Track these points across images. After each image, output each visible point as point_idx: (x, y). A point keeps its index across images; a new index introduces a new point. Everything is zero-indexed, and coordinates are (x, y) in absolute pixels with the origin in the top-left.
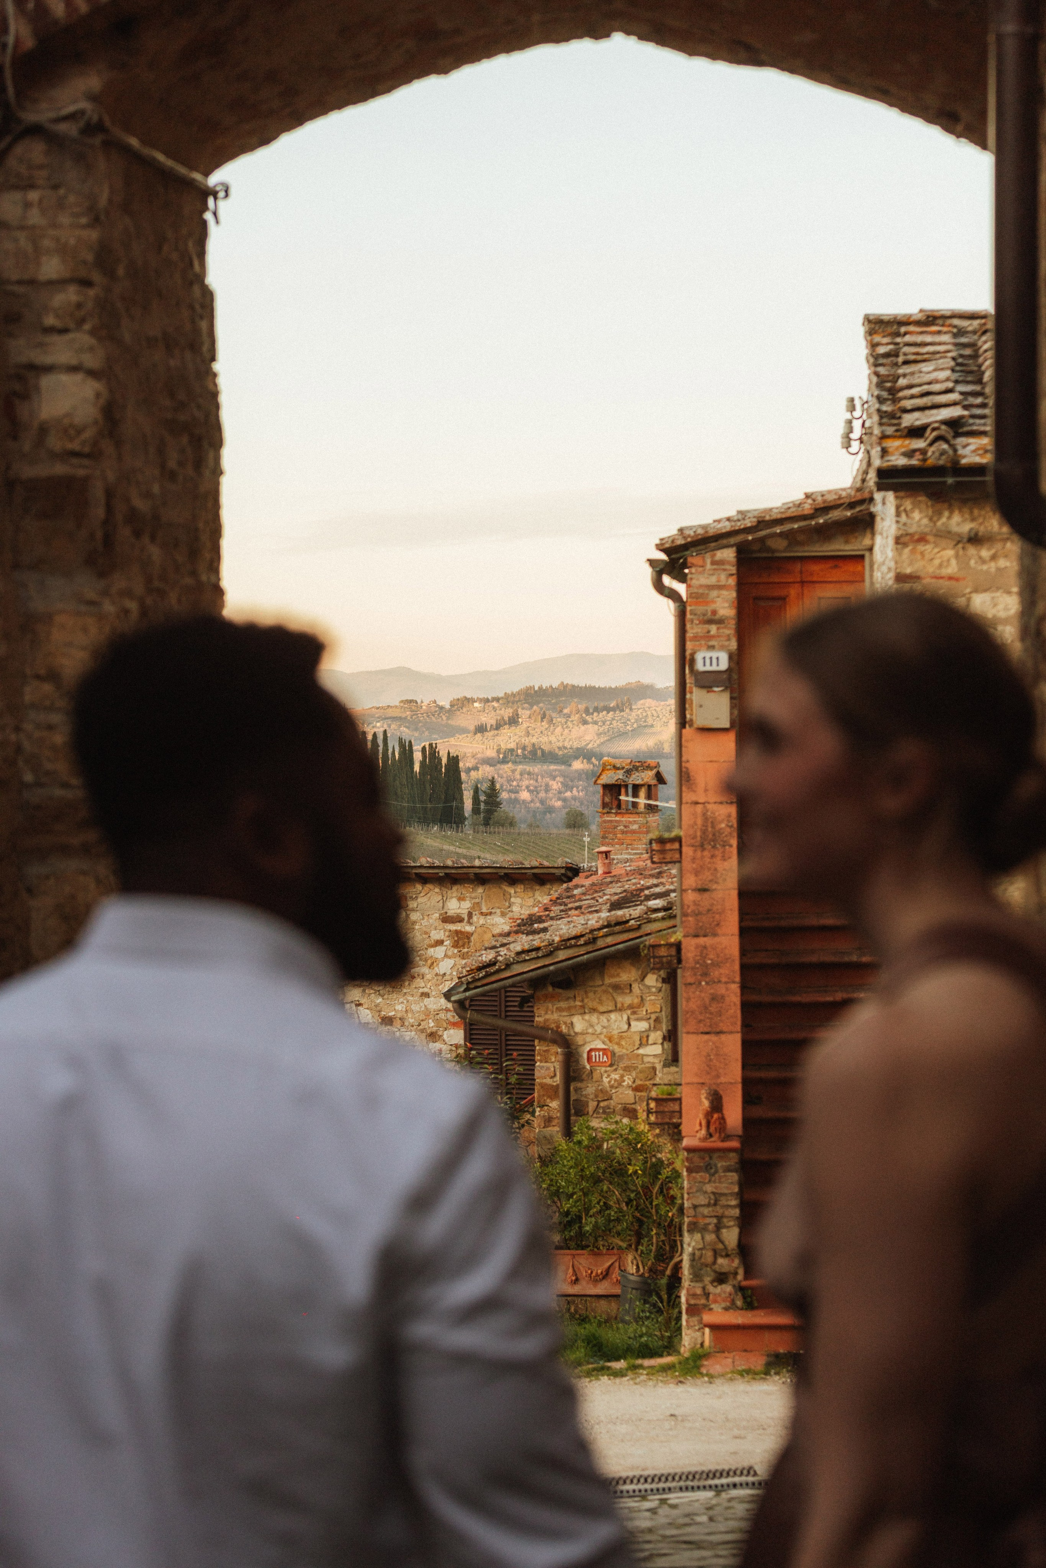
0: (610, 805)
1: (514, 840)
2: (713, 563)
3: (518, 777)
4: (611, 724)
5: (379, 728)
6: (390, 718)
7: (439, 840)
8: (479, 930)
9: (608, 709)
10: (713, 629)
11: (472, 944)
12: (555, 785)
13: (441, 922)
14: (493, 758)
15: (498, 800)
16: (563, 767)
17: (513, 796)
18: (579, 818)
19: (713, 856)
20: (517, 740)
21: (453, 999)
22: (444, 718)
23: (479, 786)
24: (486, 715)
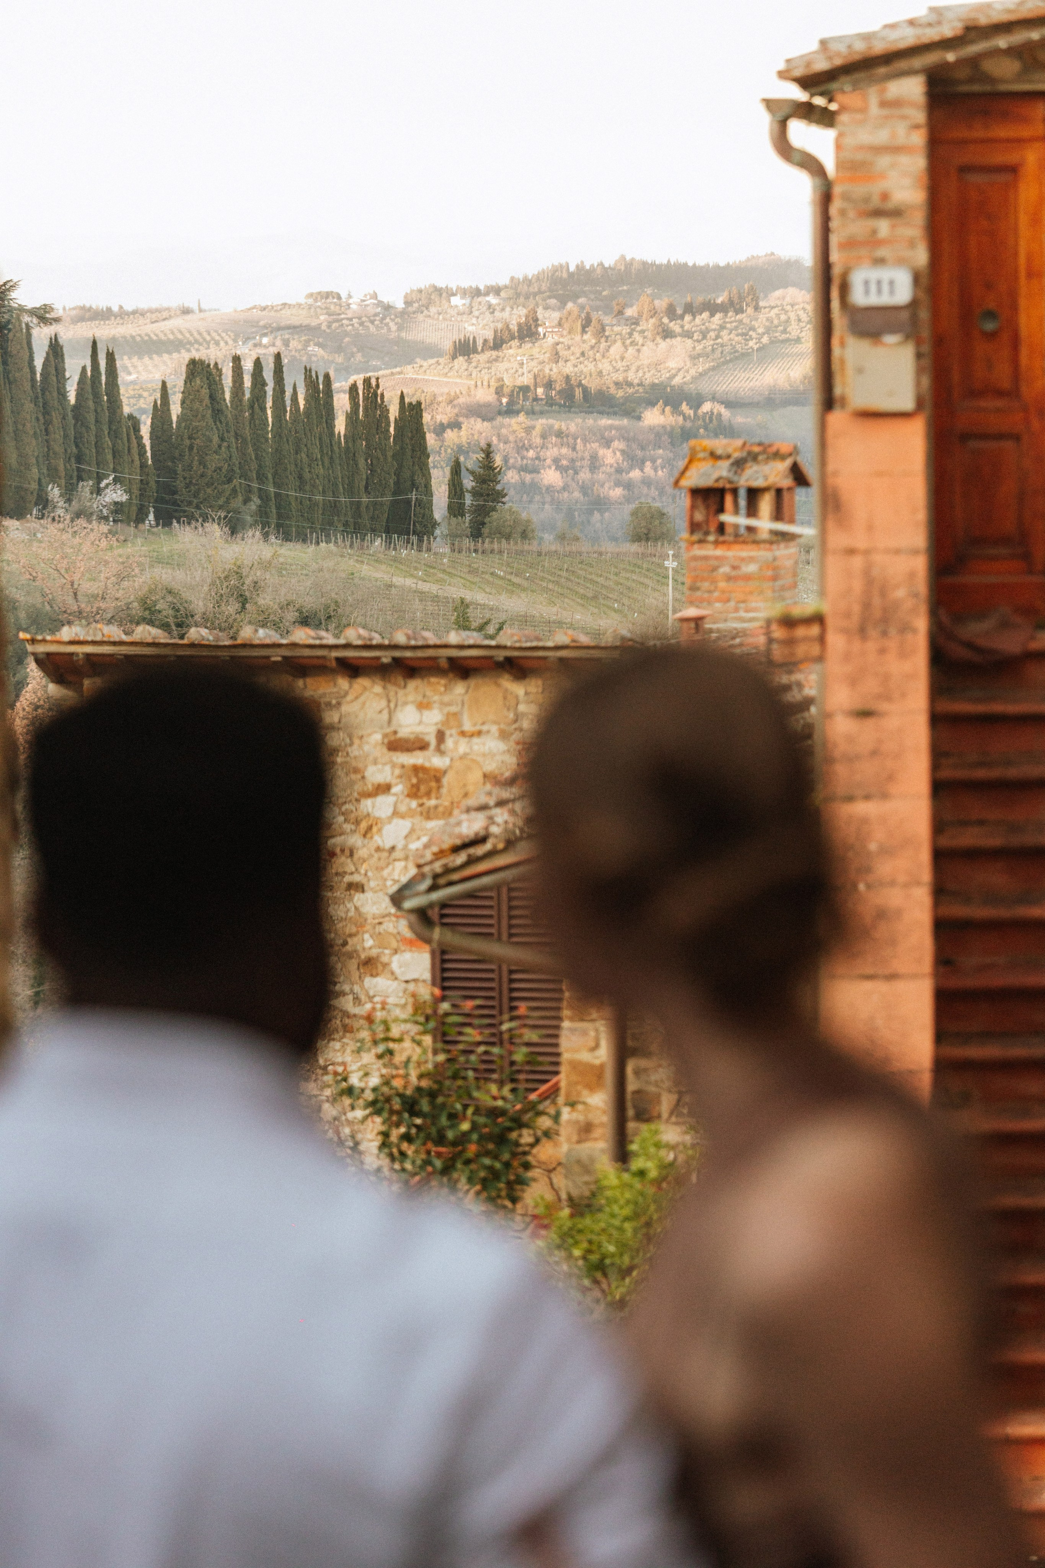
0: (705, 526)
1: (531, 566)
2: (884, 104)
3: (538, 441)
4: (717, 337)
5: (265, 347)
6: (288, 327)
7: (383, 567)
8: (457, 764)
9: (713, 308)
10: (883, 227)
11: (444, 791)
12: (610, 457)
13: (385, 750)
14: (488, 405)
15: (499, 487)
16: (625, 421)
17: (528, 478)
18: (657, 522)
19: (882, 651)
20: (536, 370)
21: (408, 904)
22: (393, 327)
23: (462, 459)
24: (474, 321)
